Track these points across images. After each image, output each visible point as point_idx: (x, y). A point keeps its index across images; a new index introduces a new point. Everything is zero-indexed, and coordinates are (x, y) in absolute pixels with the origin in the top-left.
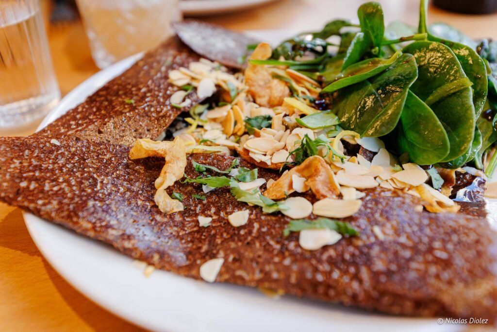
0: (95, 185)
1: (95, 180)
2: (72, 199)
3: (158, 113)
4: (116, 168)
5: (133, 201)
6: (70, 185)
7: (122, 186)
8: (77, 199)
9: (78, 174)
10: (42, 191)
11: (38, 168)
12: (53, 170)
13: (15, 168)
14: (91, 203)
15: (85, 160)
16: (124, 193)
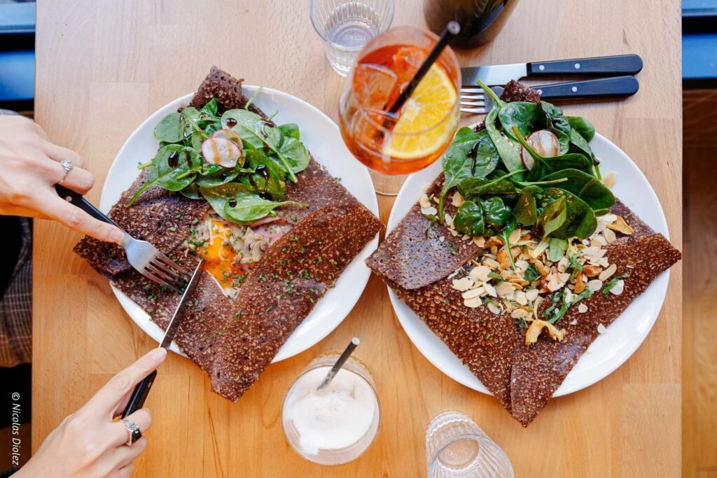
0: (543, 366)
1: (539, 365)
2: (551, 377)
3: (504, 324)
4: (532, 354)
5: (554, 350)
6: (543, 377)
7: (543, 353)
8: (552, 375)
9: (535, 372)
10: (546, 390)
11: (530, 391)
12: (532, 384)
13: (530, 401)
14: (554, 369)
15: (525, 368)
16: (549, 353)
